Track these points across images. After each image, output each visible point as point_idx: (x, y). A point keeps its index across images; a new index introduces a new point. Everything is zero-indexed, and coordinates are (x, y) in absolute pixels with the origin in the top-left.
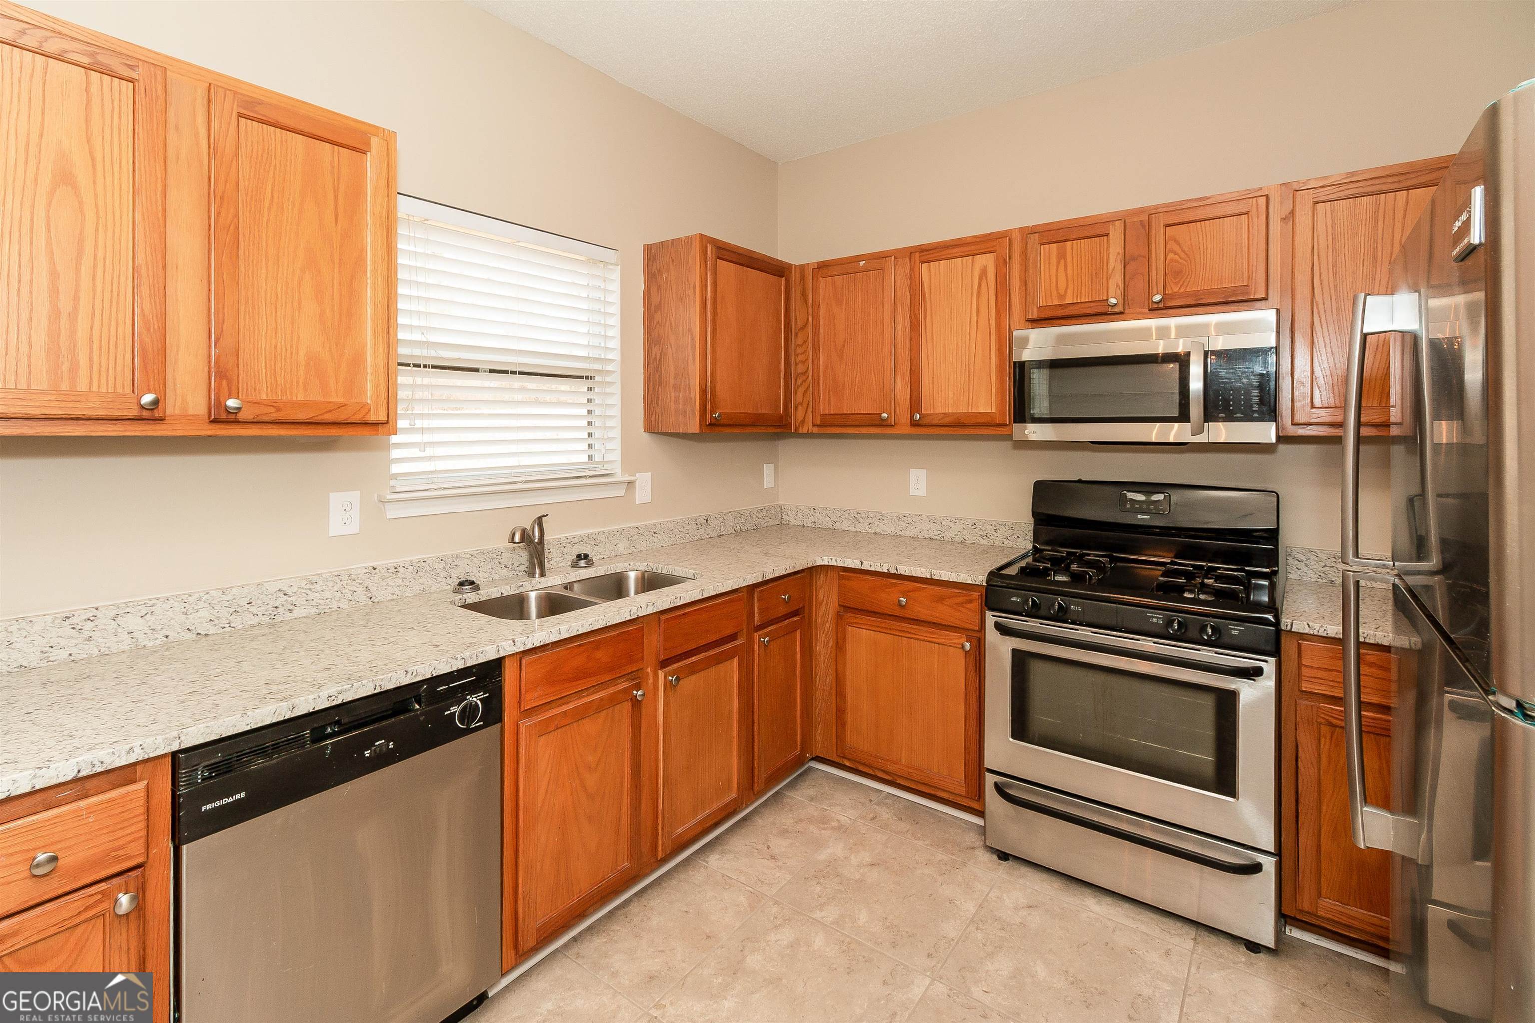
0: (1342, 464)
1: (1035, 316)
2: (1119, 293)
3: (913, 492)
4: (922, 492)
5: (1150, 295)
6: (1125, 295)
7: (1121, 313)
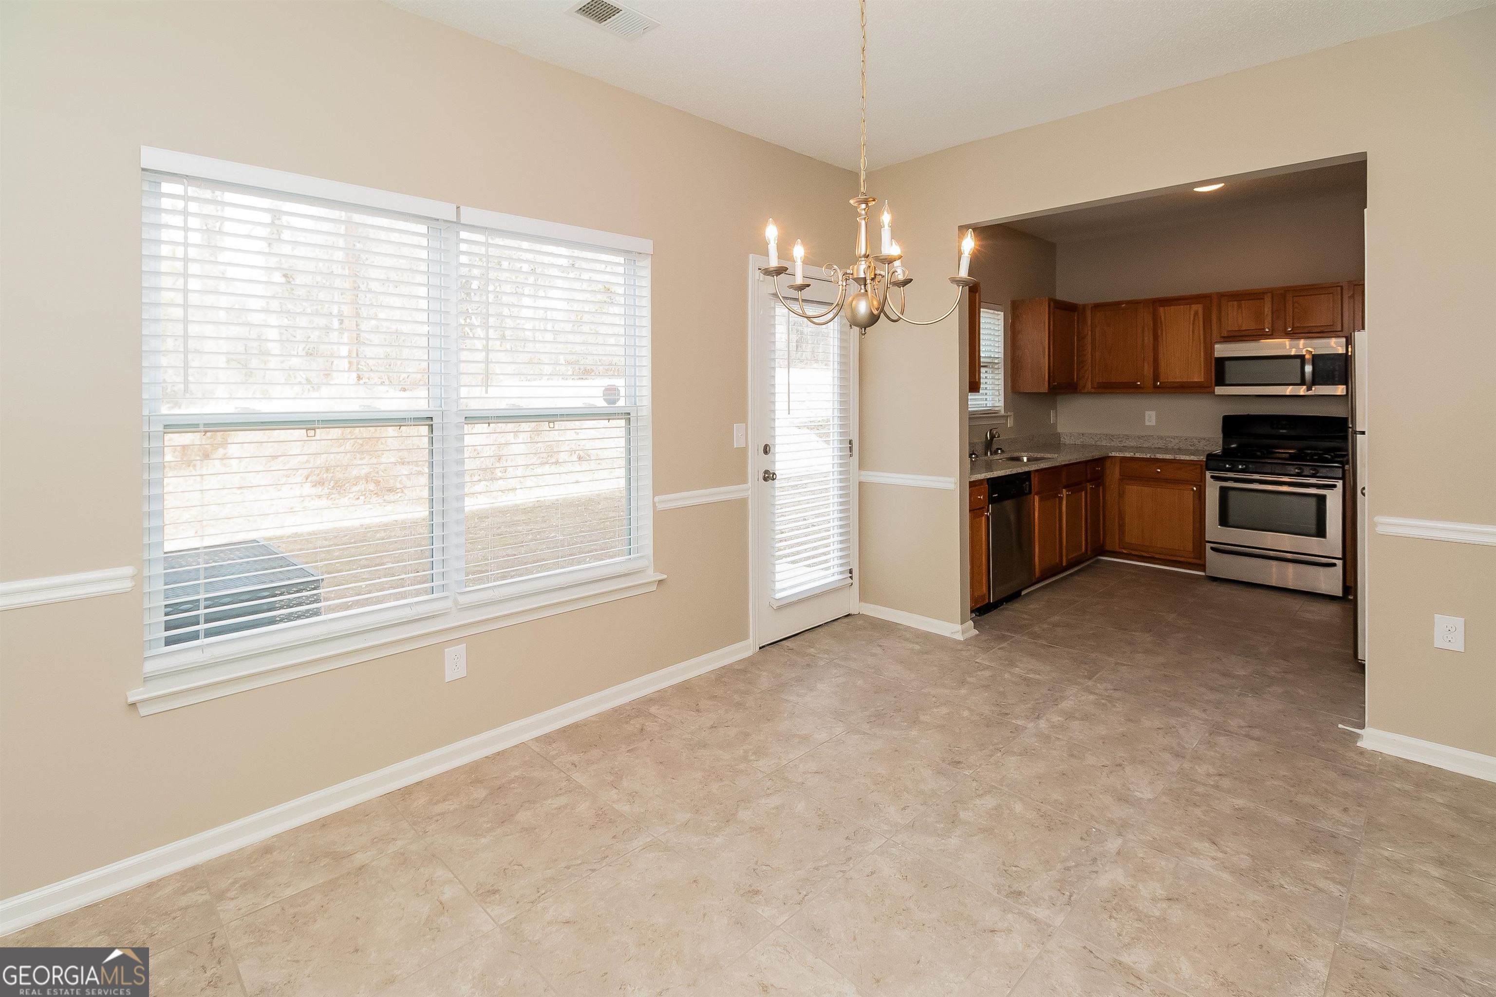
0: (1348, 404)
1: (1226, 335)
2: (1270, 326)
3: (1147, 423)
4: (1153, 423)
5: (1286, 328)
6: (1272, 326)
7: (1270, 335)
